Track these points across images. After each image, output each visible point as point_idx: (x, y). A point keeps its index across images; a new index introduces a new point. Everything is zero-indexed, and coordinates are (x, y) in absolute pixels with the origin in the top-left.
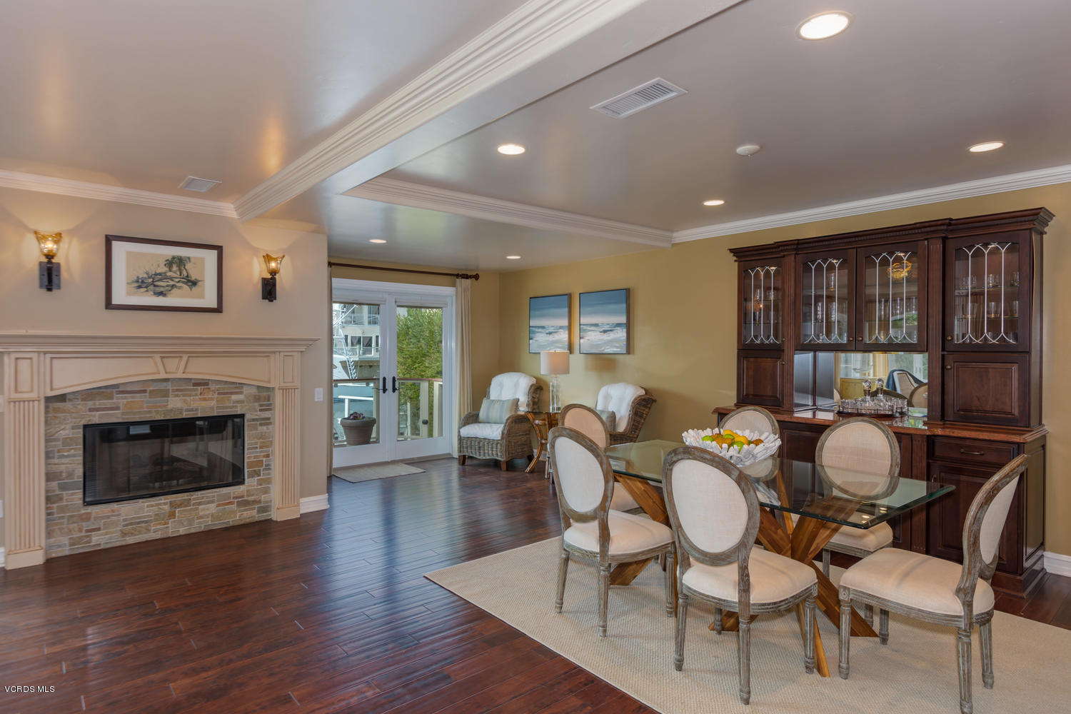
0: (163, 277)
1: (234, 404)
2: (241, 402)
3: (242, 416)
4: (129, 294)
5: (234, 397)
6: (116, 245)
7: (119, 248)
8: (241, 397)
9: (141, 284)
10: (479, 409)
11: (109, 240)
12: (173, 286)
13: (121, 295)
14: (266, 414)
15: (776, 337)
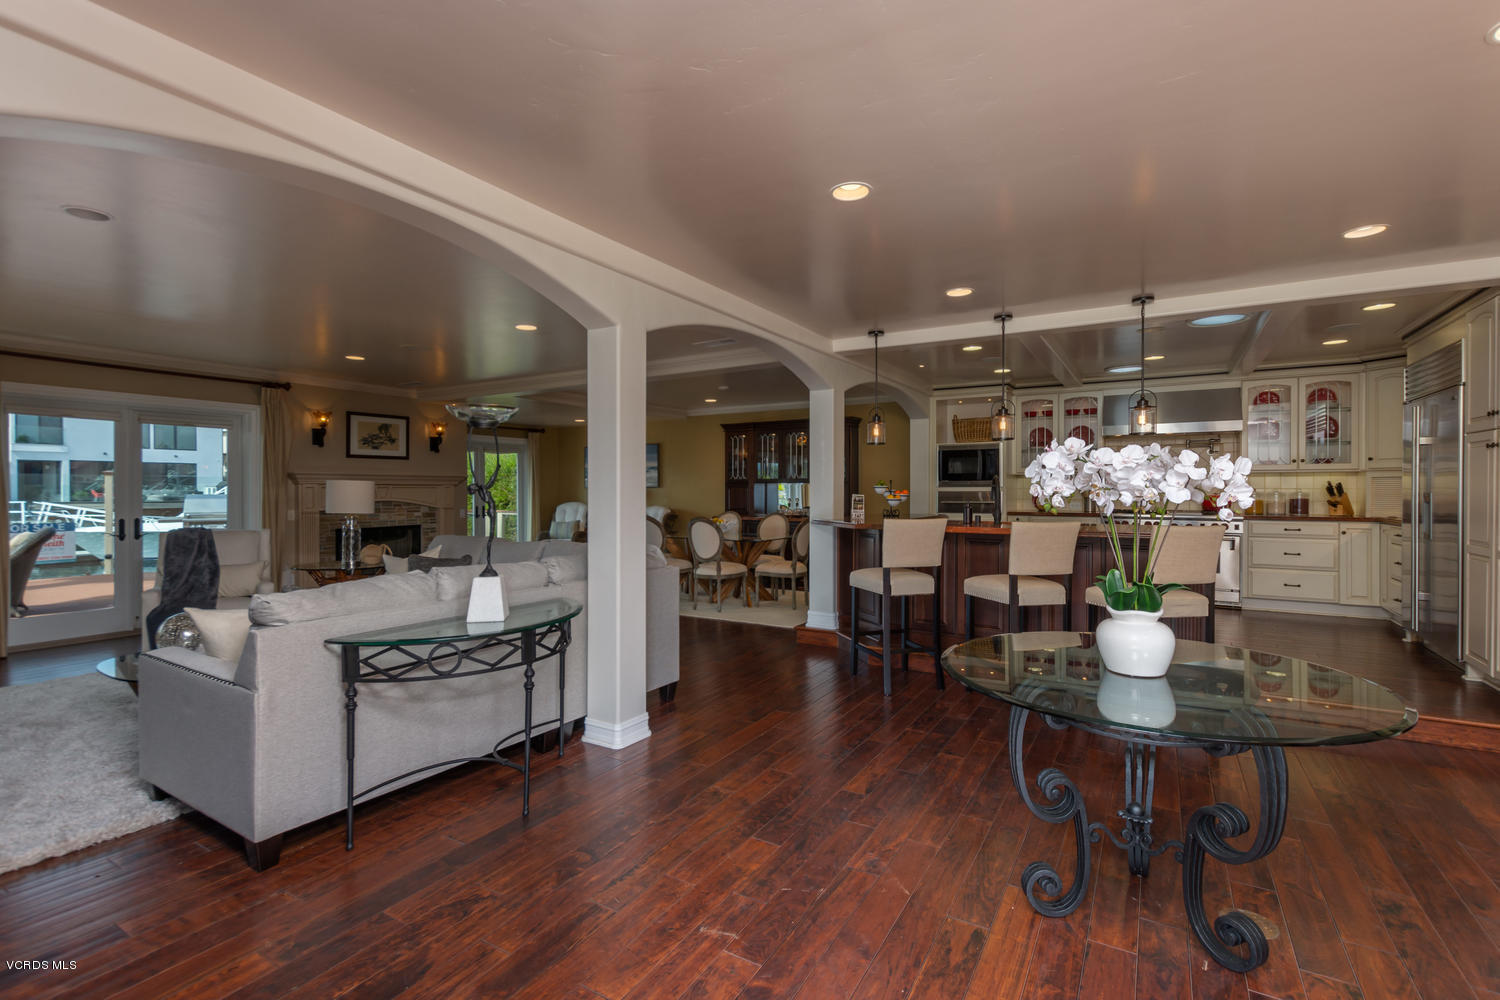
0: (377, 437)
1: (417, 518)
2: (419, 517)
3: (419, 527)
4: (360, 448)
5: (416, 514)
6: (353, 417)
7: (355, 420)
8: (420, 514)
9: (365, 442)
10: (549, 528)
11: (349, 414)
12: (382, 443)
13: (355, 449)
14: (434, 525)
15: (746, 475)
